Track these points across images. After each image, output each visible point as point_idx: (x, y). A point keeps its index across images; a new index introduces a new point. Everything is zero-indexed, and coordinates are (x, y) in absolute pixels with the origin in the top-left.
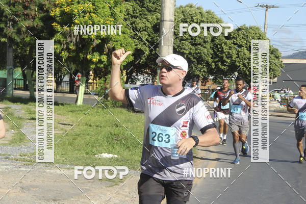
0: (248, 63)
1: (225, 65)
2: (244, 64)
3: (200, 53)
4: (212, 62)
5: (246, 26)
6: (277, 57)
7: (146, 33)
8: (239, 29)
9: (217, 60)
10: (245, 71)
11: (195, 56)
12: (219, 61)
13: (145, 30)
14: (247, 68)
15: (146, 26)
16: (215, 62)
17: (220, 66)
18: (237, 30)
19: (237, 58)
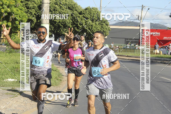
0: (91, 28)
1: (79, 29)
2: (89, 28)
3: (65, 22)
4: (72, 27)
5: (90, 7)
6: (107, 25)
7: (34, 10)
8: (86, 9)
9: (74, 26)
10: (90, 32)
11: (62, 24)
12: (75, 27)
13: (33, 8)
14: (91, 31)
15: (34, 6)
16: (74, 27)
17: (76, 29)
18: (85, 9)
19: (85, 25)
